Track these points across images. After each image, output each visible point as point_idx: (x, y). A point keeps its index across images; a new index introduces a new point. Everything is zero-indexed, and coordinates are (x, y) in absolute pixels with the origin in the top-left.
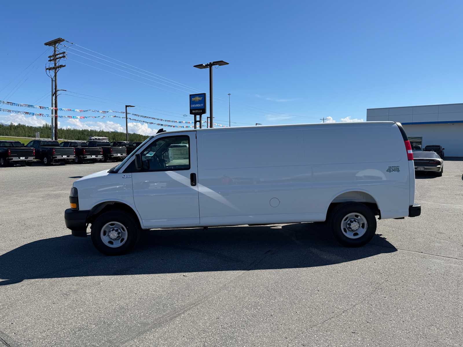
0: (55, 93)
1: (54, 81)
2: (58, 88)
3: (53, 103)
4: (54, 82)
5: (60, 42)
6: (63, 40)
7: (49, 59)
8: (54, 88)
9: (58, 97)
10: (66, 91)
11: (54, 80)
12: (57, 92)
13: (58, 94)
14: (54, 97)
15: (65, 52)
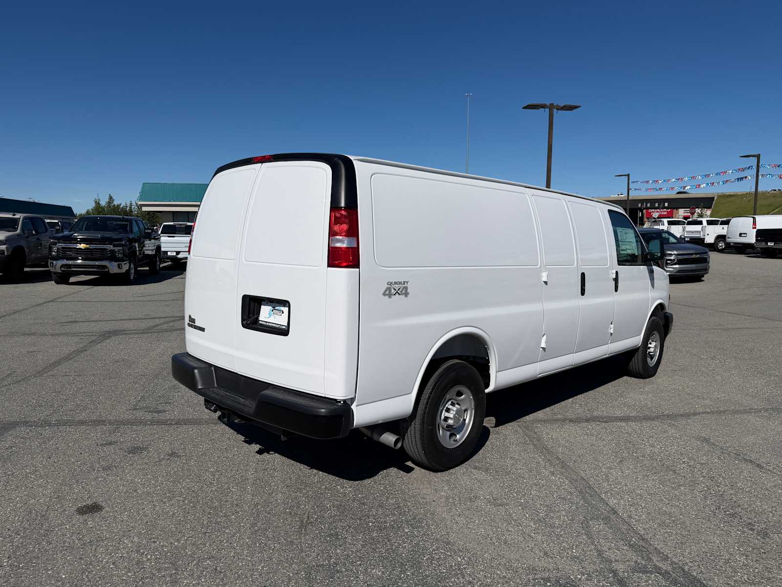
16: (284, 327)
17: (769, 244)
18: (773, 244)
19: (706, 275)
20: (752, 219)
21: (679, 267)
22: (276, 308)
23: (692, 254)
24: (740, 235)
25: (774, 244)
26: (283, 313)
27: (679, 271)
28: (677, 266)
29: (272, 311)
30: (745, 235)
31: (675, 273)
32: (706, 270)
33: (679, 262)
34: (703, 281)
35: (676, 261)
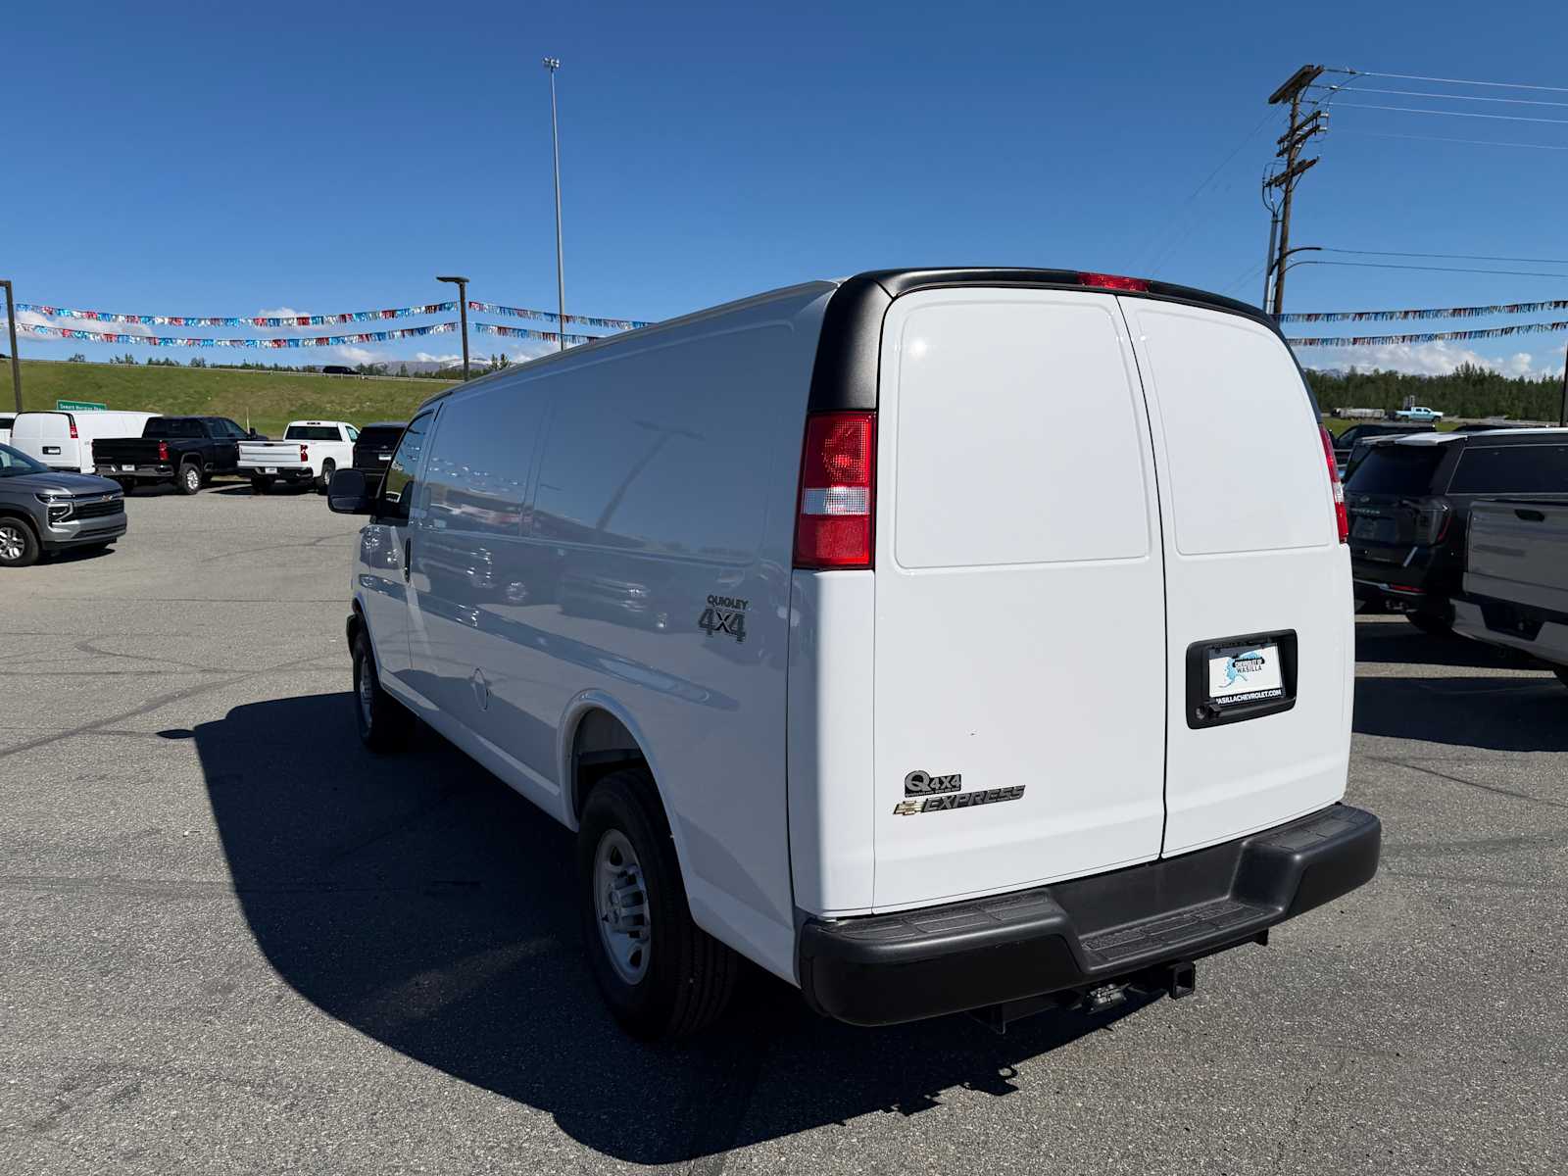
0: (1280, 262)
1: (1281, 221)
2: (1291, 244)
3: (1269, 298)
4: (1280, 224)
5: (1310, 81)
6: (1319, 71)
7: (1278, 148)
8: (1278, 245)
9: (1287, 276)
10: (1319, 249)
11: (1280, 218)
12: (1288, 257)
13: (1288, 264)
14: (1273, 279)
15: (1319, 112)
16: (1279, 692)
17: (125, 468)
18: (132, 468)
19: (122, 537)
20: (67, 417)
21: (81, 525)
22: (1242, 657)
23: (100, 494)
24: (45, 450)
25: (136, 469)
26: (1263, 662)
27: (81, 534)
28: (76, 522)
29: (1234, 665)
30: (58, 451)
31: (74, 538)
32: (122, 527)
33: (79, 513)
34: (112, 551)
35: (71, 512)
